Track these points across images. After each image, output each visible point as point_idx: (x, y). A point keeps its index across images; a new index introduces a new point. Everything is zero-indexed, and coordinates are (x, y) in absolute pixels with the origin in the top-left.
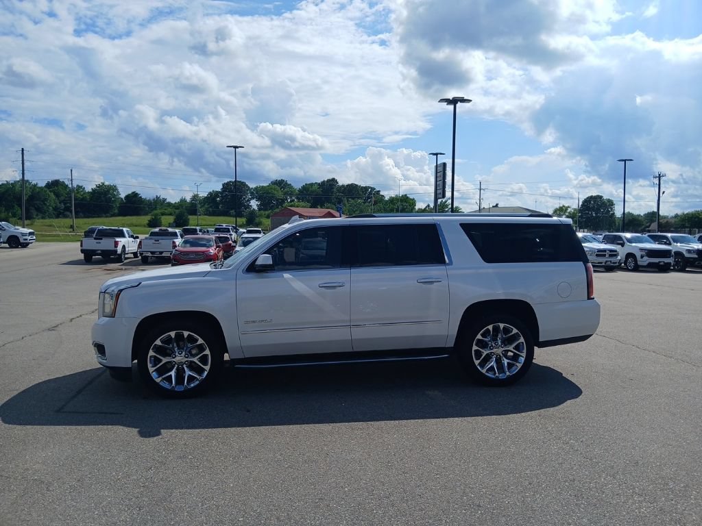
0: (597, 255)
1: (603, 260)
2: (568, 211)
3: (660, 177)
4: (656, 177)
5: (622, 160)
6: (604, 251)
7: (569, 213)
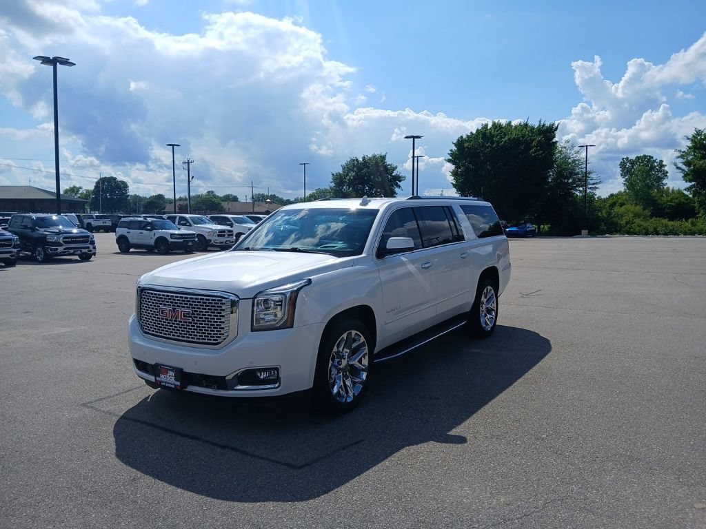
0: (219, 236)
1: (223, 240)
2: (80, 192)
3: (188, 163)
4: (185, 163)
5: (170, 145)
6: (223, 231)
7: (82, 194)
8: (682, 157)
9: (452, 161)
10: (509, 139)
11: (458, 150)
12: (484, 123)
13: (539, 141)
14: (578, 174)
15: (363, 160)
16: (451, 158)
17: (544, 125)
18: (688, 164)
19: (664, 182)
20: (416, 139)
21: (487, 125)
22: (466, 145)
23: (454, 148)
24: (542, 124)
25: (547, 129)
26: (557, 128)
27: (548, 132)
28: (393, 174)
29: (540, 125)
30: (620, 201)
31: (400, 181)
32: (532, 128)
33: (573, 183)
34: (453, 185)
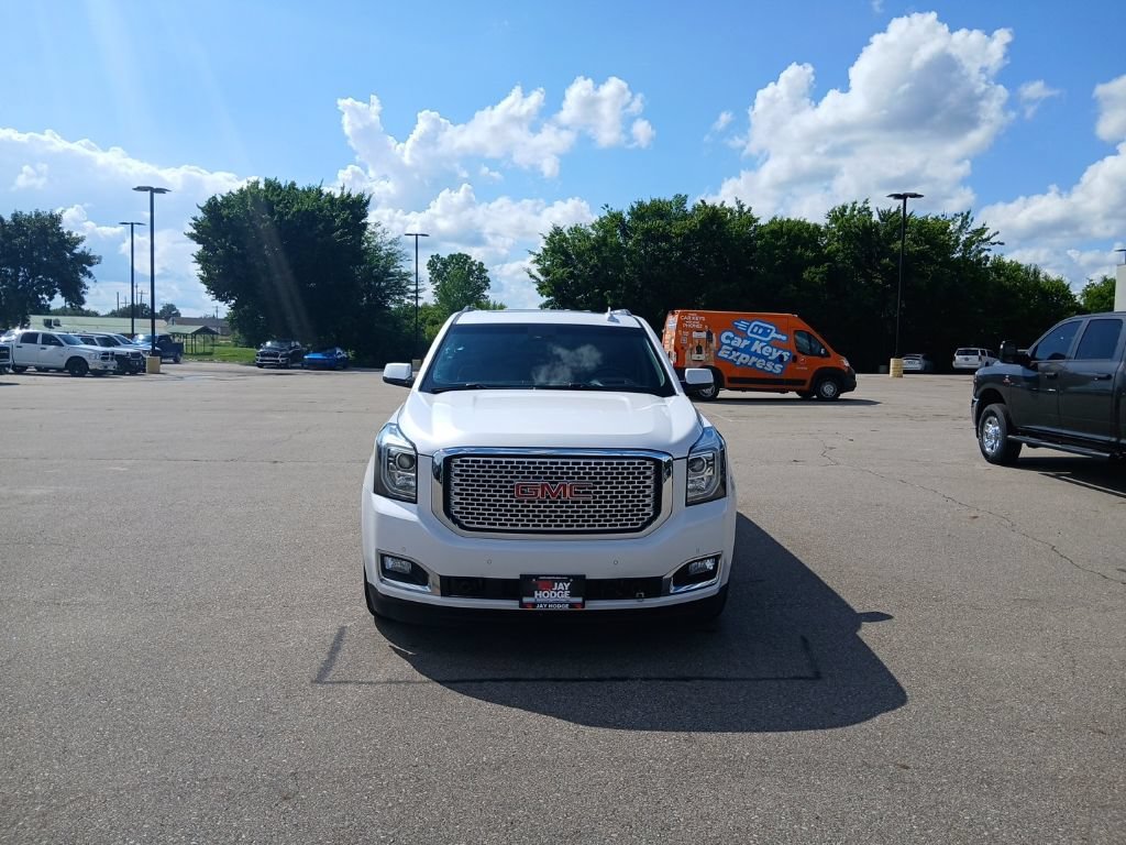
8: (538, 261)
9: (198, 237)
10: (299, 211)
11: (210, 219)
12: (253, 179)
13: (345, 220)
14: (392, 275)
15: (14, 220)
16: (195, 231)
17: (349, 195)
18: (545, 272)
19: (485, 293)
20: (155, 194)
21: (257, 183)
22: (225, 212)
23: (200, 215)
24: (345, 194)
25: (354, 201)
26: (368, 202)
27: (356, 208)
28: (76, 251)
29: (342, 194)
30: (430, 318)
31: (91, 265)
32: (331, 199)
33: (386, 287)
34: (202, 278)
